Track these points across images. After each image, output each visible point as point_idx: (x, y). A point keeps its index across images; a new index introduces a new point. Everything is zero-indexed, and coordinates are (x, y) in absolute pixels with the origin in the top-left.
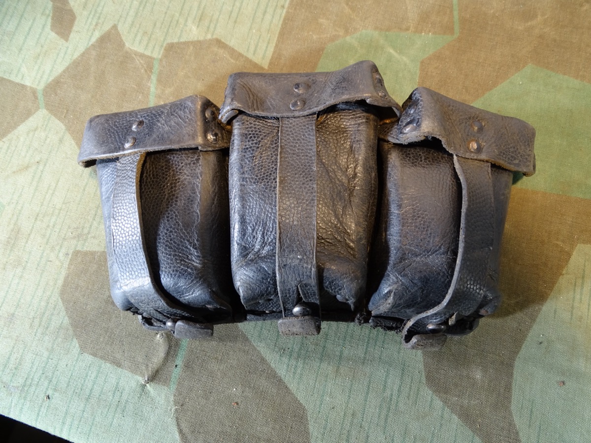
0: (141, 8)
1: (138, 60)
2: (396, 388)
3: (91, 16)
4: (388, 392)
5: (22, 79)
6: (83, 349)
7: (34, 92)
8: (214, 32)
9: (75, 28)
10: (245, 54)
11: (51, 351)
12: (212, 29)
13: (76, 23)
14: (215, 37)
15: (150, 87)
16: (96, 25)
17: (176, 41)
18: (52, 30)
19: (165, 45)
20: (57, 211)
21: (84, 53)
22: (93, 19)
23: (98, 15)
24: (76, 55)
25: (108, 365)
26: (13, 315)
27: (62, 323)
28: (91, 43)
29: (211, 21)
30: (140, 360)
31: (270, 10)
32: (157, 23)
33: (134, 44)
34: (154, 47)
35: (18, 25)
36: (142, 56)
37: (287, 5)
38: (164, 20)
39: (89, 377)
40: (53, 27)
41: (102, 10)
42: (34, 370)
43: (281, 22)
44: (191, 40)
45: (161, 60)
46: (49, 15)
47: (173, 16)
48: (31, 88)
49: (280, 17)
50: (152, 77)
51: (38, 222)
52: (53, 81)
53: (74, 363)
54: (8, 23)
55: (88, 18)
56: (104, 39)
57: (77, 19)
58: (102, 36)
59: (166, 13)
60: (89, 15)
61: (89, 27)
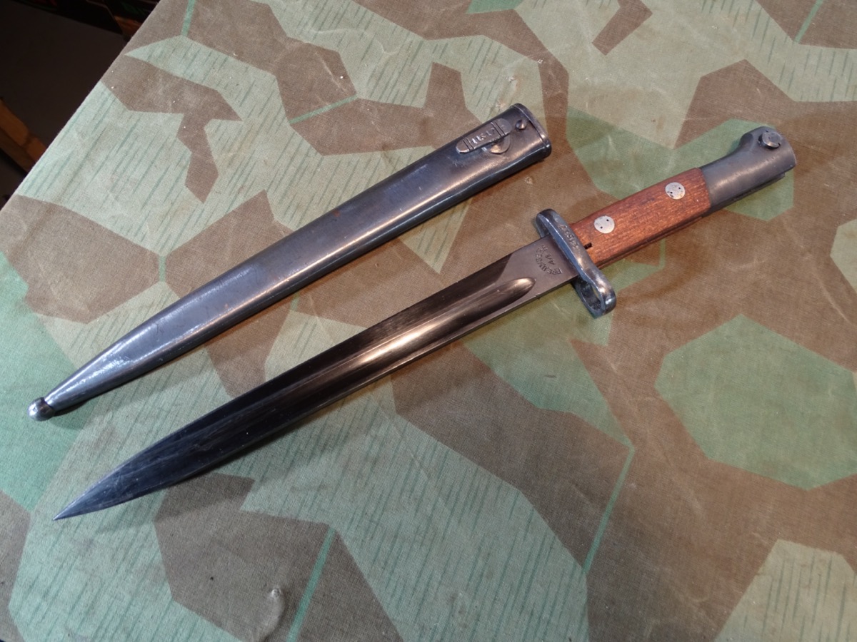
0: (298, 176)
3: (237, 176)
5: (142, 240)
6: (176, 596)
7: (155, 258)
9: (215, 188)
10: (415, 251)
11: (134, 595)
13: (217, 181)
16: (242, 187)
18: (187, 185)
20: (164, 413)
21: (222, 219)
22: (238, 179)
23: (244, 176)
24: (212, 221)
25: (205, 621)
26: (91, 541)
27: (153, 559)
28: (232, 209)
30: (247, 620)
32: (315, 197)
33: (283, 216)
35: (146, 172)
38: (323, 195)
39: (178, 635)
40: (189, 183)
41: (251, 171)
42: (109, 618)
46: (185, 167)
48: (152, 254)
51: (138, 425)
52: (180, 248)
53: (163, 614)
54: (135, 169)
55: (232, 178)
56: (248, 207)
57: (219, 177)
58: (247, 203)
59: (327, 186)
60: (235, 174)
61: (233, 189)
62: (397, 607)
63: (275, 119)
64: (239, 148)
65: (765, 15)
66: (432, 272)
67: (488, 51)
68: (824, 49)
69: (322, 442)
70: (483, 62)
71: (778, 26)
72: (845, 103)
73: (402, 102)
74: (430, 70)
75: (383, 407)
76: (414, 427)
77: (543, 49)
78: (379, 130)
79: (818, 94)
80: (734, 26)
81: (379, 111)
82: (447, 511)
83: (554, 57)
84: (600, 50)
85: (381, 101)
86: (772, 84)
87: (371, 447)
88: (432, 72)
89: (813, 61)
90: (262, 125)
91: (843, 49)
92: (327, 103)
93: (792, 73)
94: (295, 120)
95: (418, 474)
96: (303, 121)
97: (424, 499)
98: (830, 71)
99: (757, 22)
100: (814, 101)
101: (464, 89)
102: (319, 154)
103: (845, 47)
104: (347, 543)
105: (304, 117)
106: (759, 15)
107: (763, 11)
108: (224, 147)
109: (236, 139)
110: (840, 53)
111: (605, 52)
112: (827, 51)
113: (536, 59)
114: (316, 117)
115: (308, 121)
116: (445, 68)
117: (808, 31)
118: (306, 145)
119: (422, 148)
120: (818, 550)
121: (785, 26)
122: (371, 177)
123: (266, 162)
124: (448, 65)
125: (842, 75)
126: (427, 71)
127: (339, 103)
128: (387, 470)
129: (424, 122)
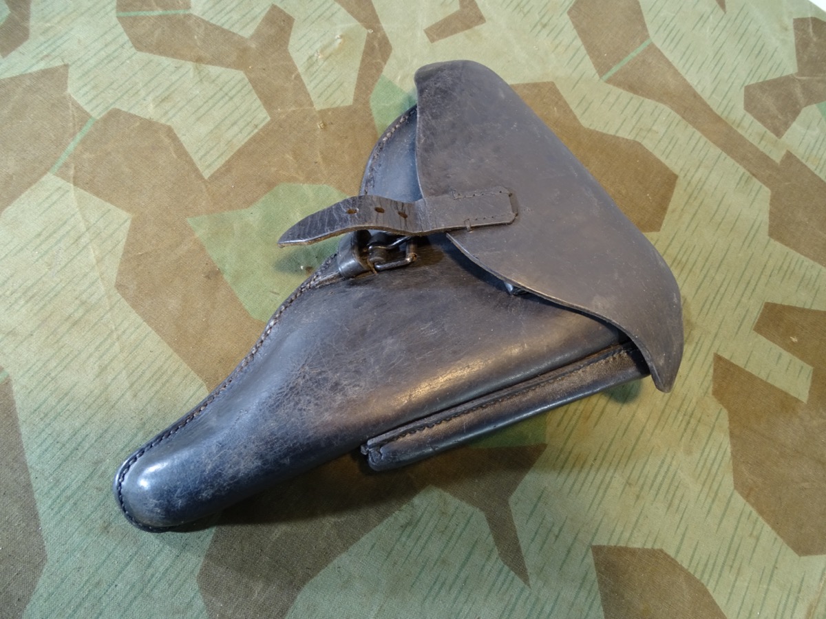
0: (106, 61)
1: (73, 111)
2: (162, 569)
4: (151, 571)
8: (171, 118)
9: (20, 49)
10: (191, 155)
12: (171, 114)
13: (25, 44)
14: (168, 124)
15: (69, 143)
16: (47, 56)
17: (125, 109)
19: (110, 108)
21: (16, 77)
22: (46, 48)
23: (54, 46)
24: (6, 75)
28: (29, 71)
29: (174, 106)
31: (241, 123)
32: (115, 83)
33: (77, 91)
34: (97, 106)
36: (79, 108)
37: (261, 126)
38: (124, 84)
41: (62, 44)
43: (246, 140)
44: (142, 116)
45: (97, 122)
47: (136, 84)
49: (249, 134)
50: (78, 134)
55: (42, 44)
56: (45, 73)
57: (29, 41)
58: (47, 70)
59: (130, 77)
60: (45, 42)
61: (38, 54)
62: (40, 457)
63: (104, 7)
64: (59, 22)
65: (583, 50)
66: (200, 177)
67: (327, 9)
68: (624, 92)
69: (30, 294)
70: (319, 17)
71: (591, 63)
72: (627, 140)
73: (230, 28)
74: (268, 9)
75: (103, 279)
76: (126, 303)
77: (378, 21)
78: (199, 44)
79: (606, 126)
80: (553, 52)
81: (206, 28)
82: (127, 384)
83: (384, 32)
84: (428, 37)
85: (211, 22)
86: (569, 107)
87: (76, 310)
88: (269, 12)
89: (611, 99)
90: (89, 9)
91: (640, 97)
92: (159, 9)
93: (590, 104)
94: (122, 14)
95: (113, 344)
96: (131, 17)
97: (108, 368)
98: (623, 111)
99: (574, 55)
100: (600, 131)
101: (292, 34)
102: (134, 48)
103: (643, 96)
104: (15, 388)
105: (133, 14)
106: (578, 50)
107: (583, 48)
108: (44, 18)
109: (58, 14)
110: (637, 100)
111: (432, 40)
112: (626, 95)
113: (368, 28)
114: (143, 18)
115: (135, 19)
116: (281, 11)
117: (616, 74)
118: (126, 38)
119: (233, 70)
120: (464, 503)
121: (596, 65)
122: (176, 81)
123: (79, 41)
124: (286, 11)
125: (632, 117)
126: (265, 9)
127: (171, 12)
128: (83, 334)
129: (245, 50)
